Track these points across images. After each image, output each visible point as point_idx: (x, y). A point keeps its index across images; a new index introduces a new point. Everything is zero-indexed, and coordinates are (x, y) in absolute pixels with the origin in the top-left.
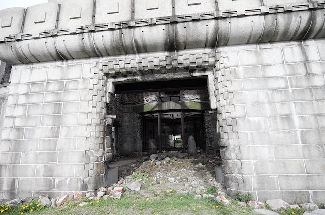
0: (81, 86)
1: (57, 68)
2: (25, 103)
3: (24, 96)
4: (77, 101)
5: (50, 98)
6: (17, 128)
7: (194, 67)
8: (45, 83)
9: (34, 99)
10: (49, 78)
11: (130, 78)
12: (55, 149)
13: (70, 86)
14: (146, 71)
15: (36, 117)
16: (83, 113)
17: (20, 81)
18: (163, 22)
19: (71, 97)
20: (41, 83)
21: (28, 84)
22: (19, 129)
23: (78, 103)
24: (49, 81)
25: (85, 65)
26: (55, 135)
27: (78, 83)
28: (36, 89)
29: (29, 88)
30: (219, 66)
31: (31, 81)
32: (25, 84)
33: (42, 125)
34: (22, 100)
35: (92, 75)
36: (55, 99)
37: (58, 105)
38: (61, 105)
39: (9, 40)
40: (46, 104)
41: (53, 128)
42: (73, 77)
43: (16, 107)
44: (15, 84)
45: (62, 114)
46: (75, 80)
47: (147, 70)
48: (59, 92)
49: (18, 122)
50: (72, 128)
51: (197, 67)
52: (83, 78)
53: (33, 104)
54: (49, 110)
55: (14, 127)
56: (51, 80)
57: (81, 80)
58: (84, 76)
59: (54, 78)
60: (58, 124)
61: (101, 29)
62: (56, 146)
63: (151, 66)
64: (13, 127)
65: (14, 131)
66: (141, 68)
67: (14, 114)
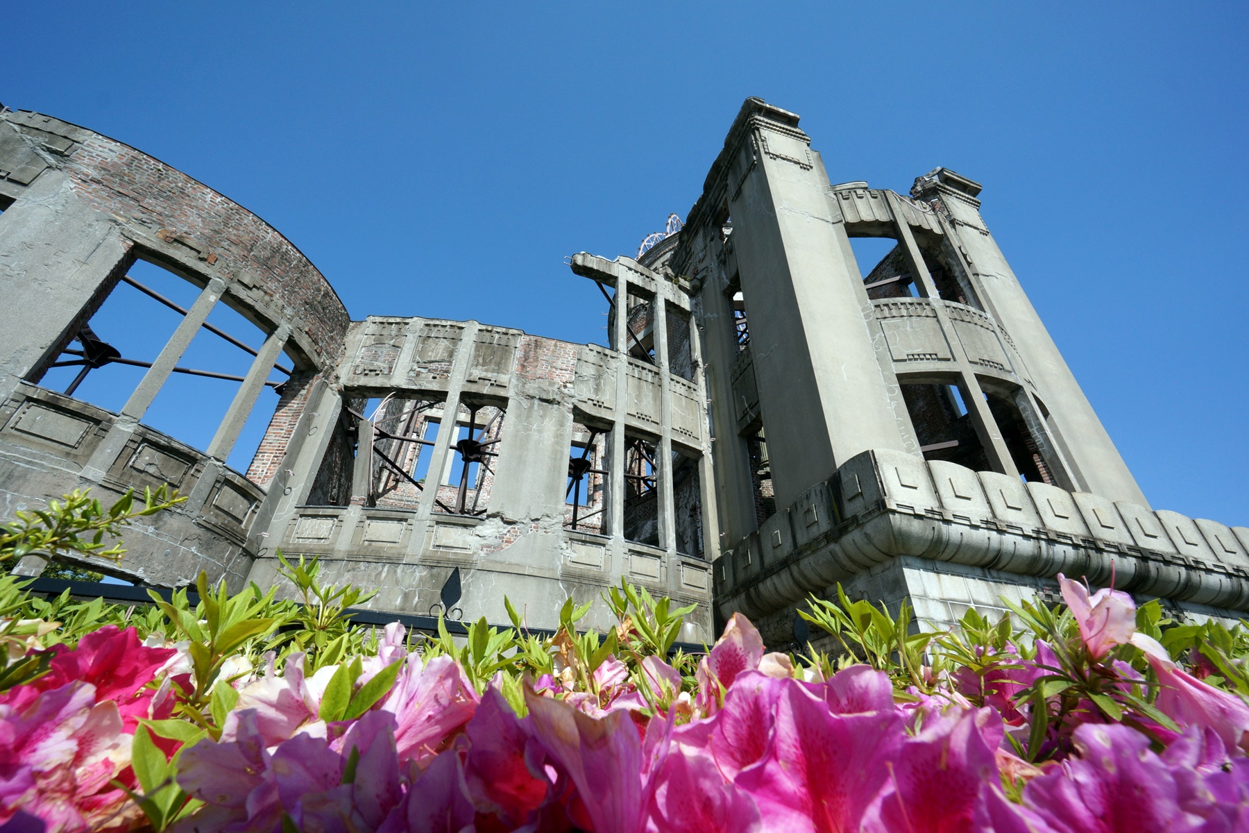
1: (979, 581)
10: (975, 597)
18: (1134, 553)
21: (944, 601)
25: (1020, 586)
29: (948, 612)
31: (946, 597)
32: (937, 601)
39: (930, 515)
44: (920, 598)
56: (980, 603)
59: (983, 599)
61: (1062, 540)
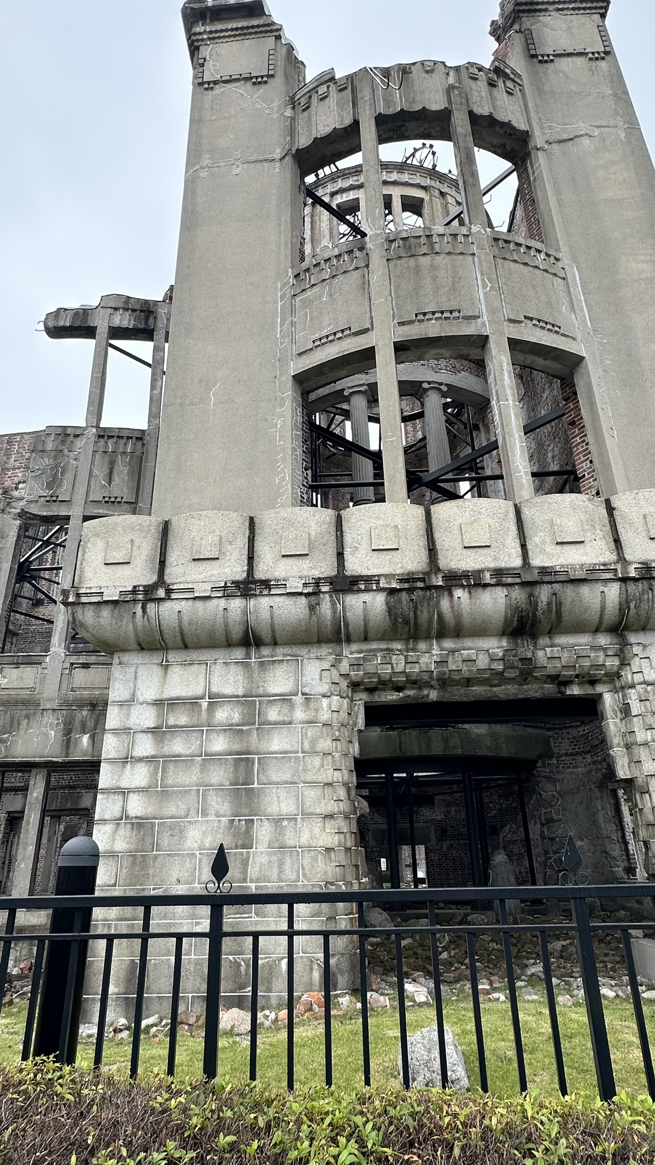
0: (300, 714)
1: (232, 666)
2: (153, 753)
3: (149, 735)
4: (294, 752)
5: (219, 744)
6: (134, 821)
7: (571, 676)
8: (204, 704)
9: (178, 746)
10: (215, 689)
11: (411, 693)
12: (245, 881)
13: (273, 714)
14: (453, 680)
15: (186, 791)
16: (312, 784)
17: (134, 695)
18: (505, 581)
19: (277, 743)
20: (192, 703)
21: (158, 703)
22: (140, 824)
23: (297, 758)
24: (216, 700)
25: (305, 661)
26: (240, 842)
27: (292, 707)
28: (181, 718)
29: (160, 715)
30: (629, 676)
31: (164, 697)
32: (148, 704)
33: (204, 814)
34: (145, 746)
35: (324, 688)
36: (236, 747)
37: (243, 764)
38: (253, 764)
39: (130, 598)
40: (209, 759)
41: (236, 823)
42: (279, 692)
43: (129, 766)
44: (122, 704)
45: (256, 785)
46: (285, 699)
47: (457, 678)
48: (245, 728)
49: (136, 806)
50: (285, 823)
51: (577, 676)
52: (303, 694)
53: (176, 758)
54: (219, 775)
55: (127, 817)
56: (219, 696)
57: (299, 699)
58: (306, 690)
59: (228, 690)
60: (247, 811)
61: (361, 588)
62: (245, 872)
63: (470, 671)
64: (123, 817)
65: (125, 831)
66: (444, 673)
67: (124, 784)
